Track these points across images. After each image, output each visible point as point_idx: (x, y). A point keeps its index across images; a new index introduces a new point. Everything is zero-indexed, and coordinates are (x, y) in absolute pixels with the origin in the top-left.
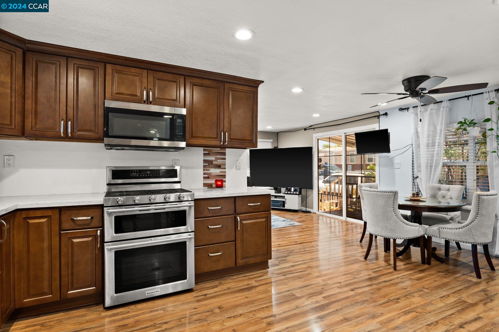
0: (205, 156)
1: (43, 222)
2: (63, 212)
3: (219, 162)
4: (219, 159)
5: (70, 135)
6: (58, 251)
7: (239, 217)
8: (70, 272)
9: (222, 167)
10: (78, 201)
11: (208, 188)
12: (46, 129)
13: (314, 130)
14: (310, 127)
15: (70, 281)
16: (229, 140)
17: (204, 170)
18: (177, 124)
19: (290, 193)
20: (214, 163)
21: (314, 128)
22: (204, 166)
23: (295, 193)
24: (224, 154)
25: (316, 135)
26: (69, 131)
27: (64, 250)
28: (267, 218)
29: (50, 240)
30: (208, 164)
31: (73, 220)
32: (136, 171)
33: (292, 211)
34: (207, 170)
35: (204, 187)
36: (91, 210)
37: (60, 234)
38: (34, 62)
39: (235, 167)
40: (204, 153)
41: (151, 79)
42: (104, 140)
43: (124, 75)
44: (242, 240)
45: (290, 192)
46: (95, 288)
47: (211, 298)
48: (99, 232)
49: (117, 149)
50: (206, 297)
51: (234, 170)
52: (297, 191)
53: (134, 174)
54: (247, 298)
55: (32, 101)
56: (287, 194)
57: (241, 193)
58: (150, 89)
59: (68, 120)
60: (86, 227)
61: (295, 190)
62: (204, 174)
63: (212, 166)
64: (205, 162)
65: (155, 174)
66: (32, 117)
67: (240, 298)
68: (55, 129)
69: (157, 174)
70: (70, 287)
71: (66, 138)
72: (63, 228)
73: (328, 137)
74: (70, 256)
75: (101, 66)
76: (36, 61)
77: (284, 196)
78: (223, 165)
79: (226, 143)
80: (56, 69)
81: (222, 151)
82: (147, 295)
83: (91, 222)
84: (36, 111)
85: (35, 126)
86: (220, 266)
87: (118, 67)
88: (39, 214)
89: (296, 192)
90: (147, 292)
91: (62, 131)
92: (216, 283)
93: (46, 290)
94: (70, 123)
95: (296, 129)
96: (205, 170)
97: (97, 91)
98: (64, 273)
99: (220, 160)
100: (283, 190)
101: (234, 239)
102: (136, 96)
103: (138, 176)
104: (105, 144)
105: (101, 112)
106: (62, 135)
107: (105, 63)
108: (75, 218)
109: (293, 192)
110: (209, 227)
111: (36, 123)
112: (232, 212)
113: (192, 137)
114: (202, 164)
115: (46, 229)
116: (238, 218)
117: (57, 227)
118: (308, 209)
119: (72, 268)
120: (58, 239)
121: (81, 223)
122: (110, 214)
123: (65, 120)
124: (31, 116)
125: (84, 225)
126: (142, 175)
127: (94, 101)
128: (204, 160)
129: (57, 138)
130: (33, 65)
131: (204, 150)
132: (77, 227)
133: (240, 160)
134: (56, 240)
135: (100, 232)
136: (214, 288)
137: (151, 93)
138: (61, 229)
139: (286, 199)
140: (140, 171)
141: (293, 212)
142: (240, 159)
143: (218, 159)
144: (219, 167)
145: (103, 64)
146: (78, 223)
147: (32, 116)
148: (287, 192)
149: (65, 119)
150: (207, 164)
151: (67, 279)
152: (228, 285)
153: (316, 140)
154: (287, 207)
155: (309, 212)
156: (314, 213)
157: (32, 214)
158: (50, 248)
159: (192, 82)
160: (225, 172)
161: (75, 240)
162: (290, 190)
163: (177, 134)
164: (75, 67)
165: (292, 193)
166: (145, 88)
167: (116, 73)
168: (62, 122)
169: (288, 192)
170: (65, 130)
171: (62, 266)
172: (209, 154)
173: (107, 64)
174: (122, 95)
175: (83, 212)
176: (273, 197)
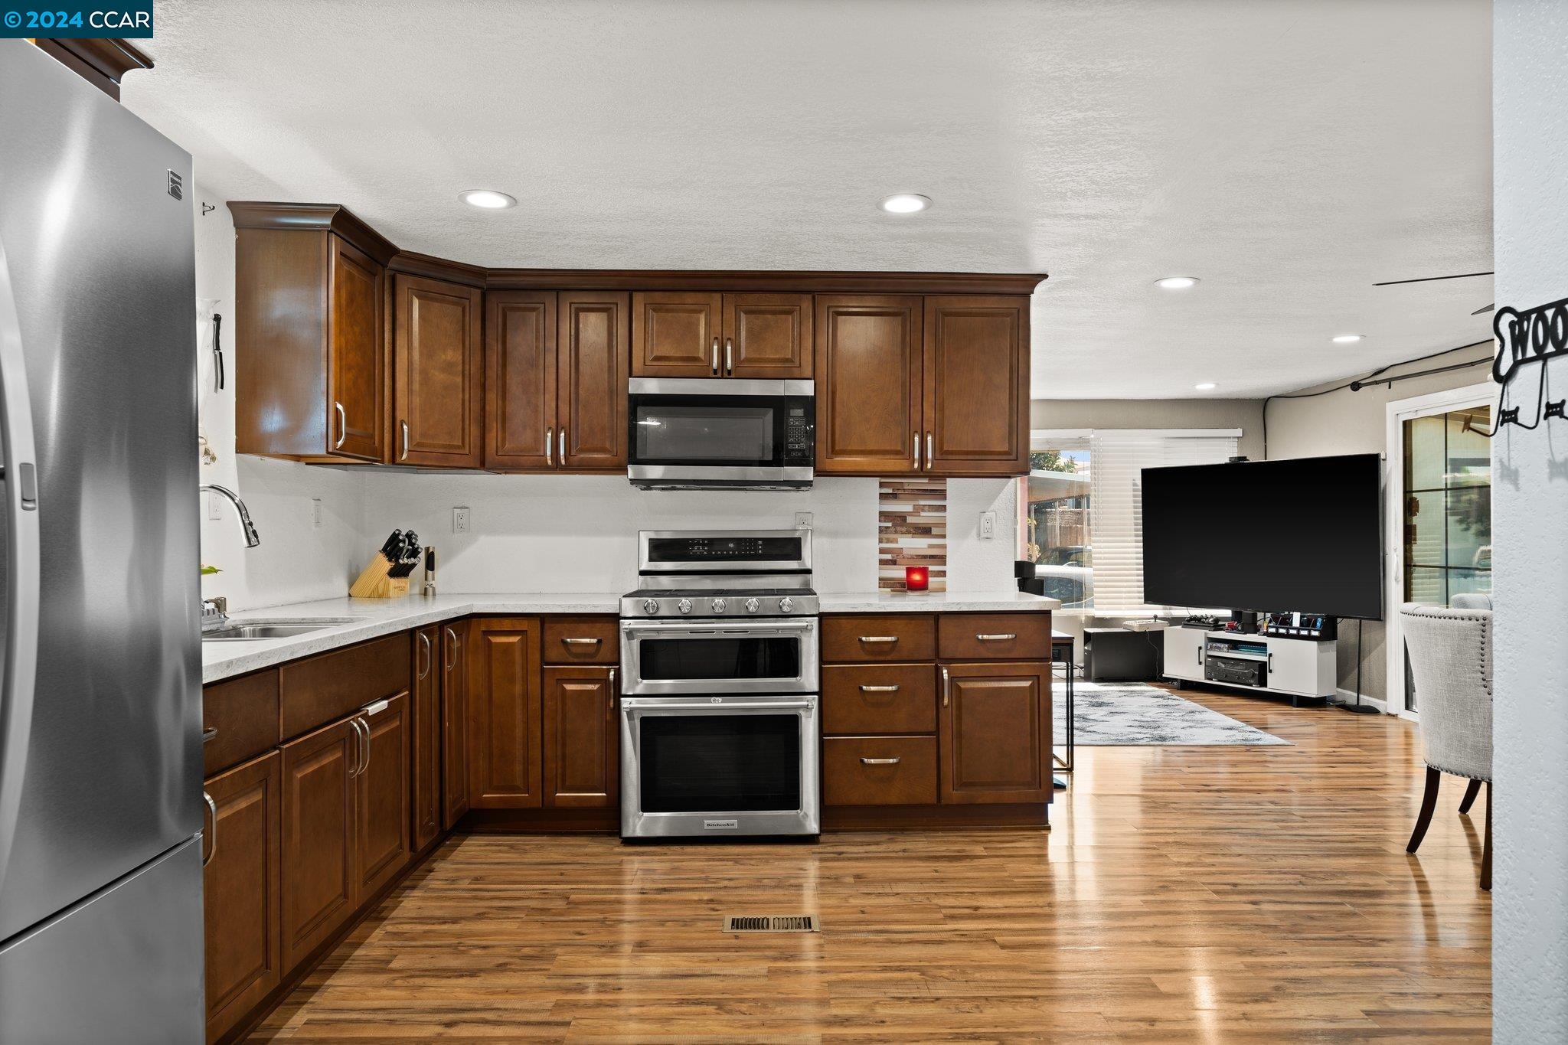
0: (885, 501)
1: (512, 644)
2: (547, 625)
3: (926, 518)
4: (926, 508)
5: (563, 462)
6: (538, 705)
7: (947, 668)
8: (559, 753)
9: (934, 531)
10: (574, 603)
11: (892, 591)
12: (521, 452)
13: (1390, 387)
14: (1376, 374)
15: (560, 771)
16: (938, 457)
17: (881, 541)
18: (792, 423)
19: (1288, 633)
20: (910, 520)
21: (1390, 381)
22: (881, 530)
23: (1304, 633)
24: (942, 494)
25: (1398, 408)
26: (562, 452)
27: (548, 703)
28: (1036, 682)
29: (525, 680)
30: (894, 523)
31: (564, 642)
32: (701, 542)
33: (1295, 701)
34: (888, 541)
35: (883, 589)
36: (599, 625)
37: (543, 671)
38: (500, 311)
39: (974, 532)
40: (880, 494)
41: (730, 313)
42: (627, 469)
43: (670, 314)
44: (959, 735)
45: (1288, 629)
46: (604, 794)
47: (849, 859)
48: (612, 673)
49: (663, 489)
50: (839, 856)
51: (972, 541)
52: (1315, 625)
53: (698, 549)
54: (936, 871)
55: (497, 394)
56: (1277, 635)
57: (953, 603)
58: (729, 339)
59: (559, 428)
60: (587, 660)
61: (1306, 624)
62: (882, 551)
63: (904, 529)
64: (882, 519)
65: (746, 550)
66: (497, 428)
67: (923, 869)
68: (537, 451)
69: (750, 550)
70: (559, 785)
71: (556, 468)
72: (547, 659)
73: (1443, 411)
74: (559, 718)
75: (622, 300)
76: (503, 309)
77: (1265, 645)
78: (937, 525)
79: (929, 466)
80: (537, 321)
81: (936, 486)
82: (706, 827)
83: (598, 651)
84: (504, 414)
85: (503, 445)
86: (894, 796)
87: (658, 297)
88: (507, 625)
89: (1309, 631)
90: (706, 822)
91: (549, 453)
92: (884, 837)
93: (519, 782)
94: (562, 435)
95: (1328, 383)
96: (884, 541)
97: (615, 358)
98: (548, 753)
99: (929, 511)
100: (1264, 619)
101: (932, 727)
102: (696, 359)
103: (705, 553)
104: (630, 480)
105: (623, 405)
106: (549, 462)
107: (631, 292)
108: (569, 640)
109: (1298, 629)
110: (864, 688)
111: (504, 439)
112: (929, 653)
113: (834, 452)
114: (875, 523)
115: (518, 657)
116: (945, 671)
117: (538, 656)
118: (1366, 700)
119: (564, 745)
120: (539, 680)
121: (579, 650)
122: (630, 634)
123: (555, 431)
124: (495, 425)
125: (585, 655)
126: (716, 551)
127: (609, 382)
128: (881, 513)
129: (541, 468)
130: (498, 318)
131: (882, 485)
132: (571, 660)
133: (992, 511)
134: (535, 681)
135: (614, 675)
136: (870, 845)
137: (729, 348)
138: (544, 662)
139: (1270, 655)
140: (711, 543)
141: (1297, 707)
142: (992, 507)
143: (923, 508)
144: (925, 531)
145: (627, 294)
146: (574, 650)
147: (497, 425)
148: (1273, 630)
149: (554, 427)
150: (890, 524)
151: (554, 766)
152: (908, 846)
153: (1397, 428)
154: (1275, 683)
155: (1372, 711)
156: (1389, 715)
157: (496, 625)
158: (526, 695)
159: (832, 307)
160: (944, 547)
161: (569, 687)
162: (1286, 622)
163: (790, 447)
164: (573, 311)
165: (1294, 632)
166: (716, 338)
167: (654, 310)
168: (549, 434)
169: (1277, 629)
170: (555, 451)
171: (546, 738)
172: (894, 496)
173: (634, 294)
174: (665, 361)
175: (584, 627)
176: (1222, 646)
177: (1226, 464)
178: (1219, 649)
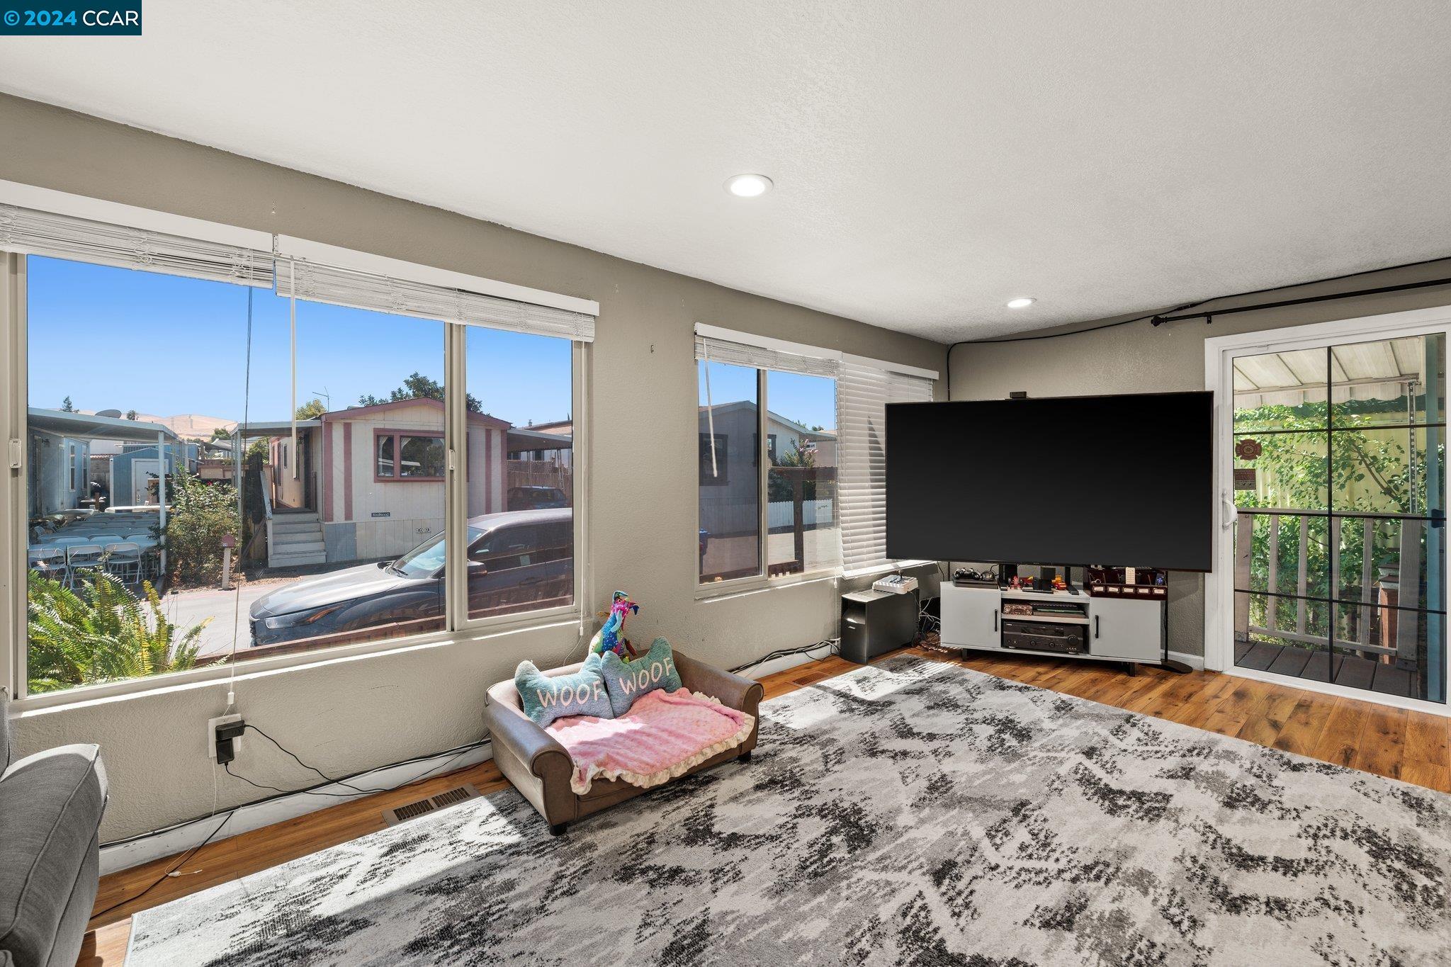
19: (1122, 591)
21: (1209, 314)
23: (1143, 591)
45: (1121, 588)
52: (1154, 581)
56: (1106, 594)
61: (1142, 579)
77: (1088, 606)
109: (1135, 587)
139: (1095, 618)
148: (1101, 589)
153: (1225, 365)
154: (1098, 650)
156: (1212, 673)
162: (1115, 577)
165: (1131, 590)
169: (1106, 587)
176: (1025, 608)
177: (1006, 402)
178: (1021, 612)
